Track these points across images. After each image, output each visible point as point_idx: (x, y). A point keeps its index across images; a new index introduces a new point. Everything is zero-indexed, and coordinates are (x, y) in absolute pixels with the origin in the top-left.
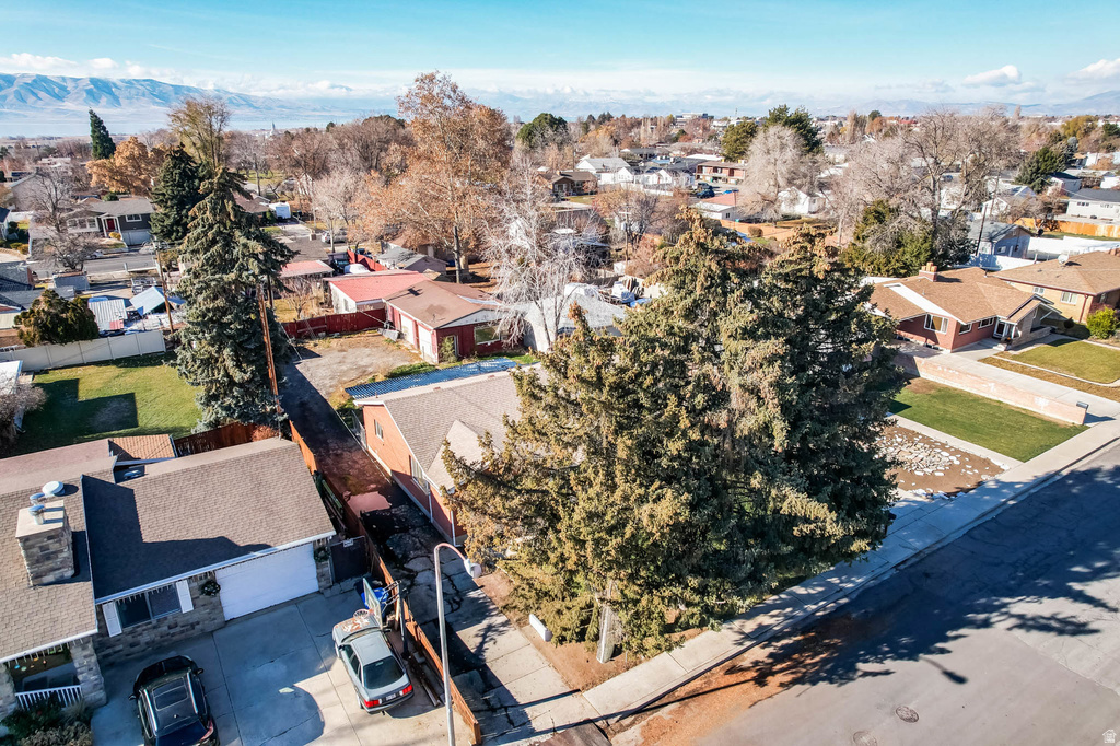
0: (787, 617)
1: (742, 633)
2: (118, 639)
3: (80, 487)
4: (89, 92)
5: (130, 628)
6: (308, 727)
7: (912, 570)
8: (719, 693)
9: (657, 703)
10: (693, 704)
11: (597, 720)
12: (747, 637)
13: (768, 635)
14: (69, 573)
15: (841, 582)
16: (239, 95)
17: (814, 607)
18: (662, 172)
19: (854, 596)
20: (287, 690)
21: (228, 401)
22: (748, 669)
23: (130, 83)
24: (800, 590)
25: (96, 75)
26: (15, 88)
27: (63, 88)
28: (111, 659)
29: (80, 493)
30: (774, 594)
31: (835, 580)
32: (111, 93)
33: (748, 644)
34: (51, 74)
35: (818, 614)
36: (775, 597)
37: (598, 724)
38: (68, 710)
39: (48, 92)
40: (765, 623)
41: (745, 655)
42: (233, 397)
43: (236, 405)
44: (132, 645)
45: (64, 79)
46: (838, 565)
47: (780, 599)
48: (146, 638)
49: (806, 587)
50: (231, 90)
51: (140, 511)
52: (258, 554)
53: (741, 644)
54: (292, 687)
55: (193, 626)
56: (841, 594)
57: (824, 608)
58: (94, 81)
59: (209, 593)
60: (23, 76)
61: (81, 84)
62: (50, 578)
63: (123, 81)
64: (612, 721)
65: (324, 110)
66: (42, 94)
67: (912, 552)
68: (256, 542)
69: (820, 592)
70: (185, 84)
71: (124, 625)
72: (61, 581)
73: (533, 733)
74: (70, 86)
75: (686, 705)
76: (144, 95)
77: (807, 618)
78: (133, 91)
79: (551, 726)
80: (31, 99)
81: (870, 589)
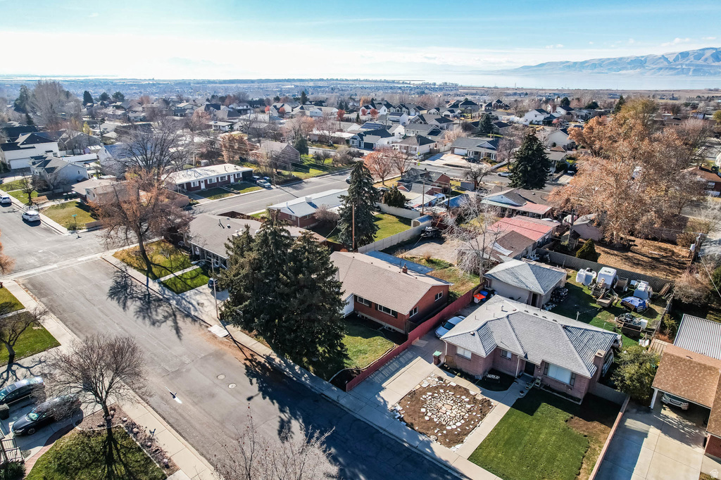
19: (298, 381)
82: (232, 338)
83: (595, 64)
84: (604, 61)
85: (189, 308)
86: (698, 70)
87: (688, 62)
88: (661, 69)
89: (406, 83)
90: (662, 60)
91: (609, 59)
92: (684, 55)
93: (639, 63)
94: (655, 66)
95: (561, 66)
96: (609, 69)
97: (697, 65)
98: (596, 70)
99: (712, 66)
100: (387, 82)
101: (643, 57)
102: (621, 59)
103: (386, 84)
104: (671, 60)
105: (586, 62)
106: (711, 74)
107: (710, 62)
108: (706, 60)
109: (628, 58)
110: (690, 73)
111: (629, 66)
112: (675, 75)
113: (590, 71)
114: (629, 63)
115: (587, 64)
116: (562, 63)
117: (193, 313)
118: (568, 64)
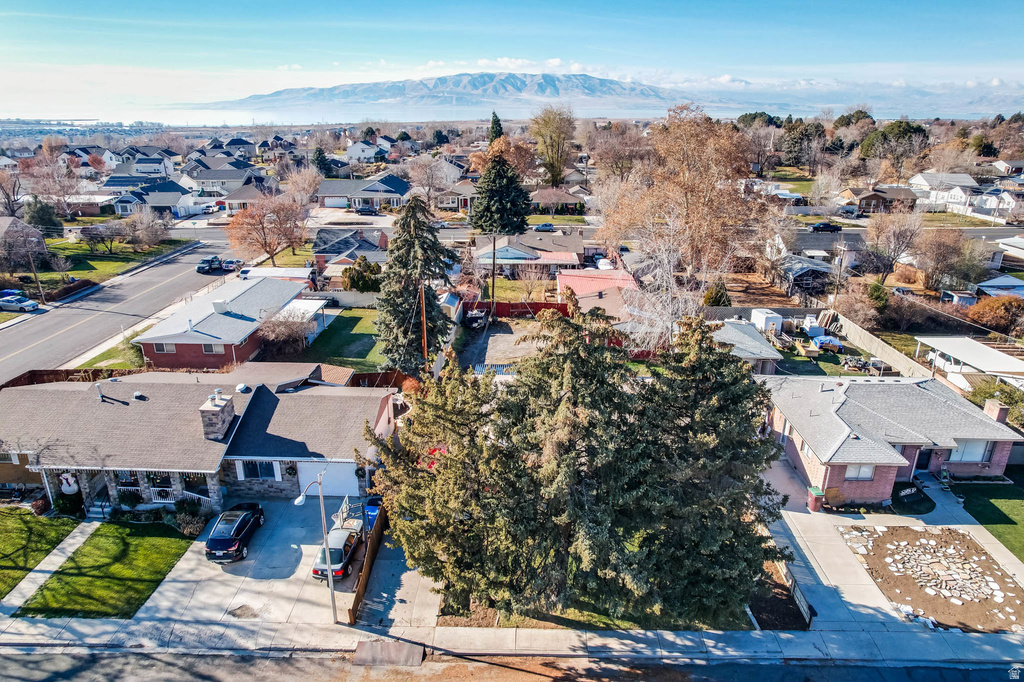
0: (634, 650)
1: (584, 644)
2: (242, 483)
3: (254, 391)
4: (540, 85)
5: (249, 479)
6: (286, 571)
7: (797, 670)
8: (520, 673)
9: (476, 658)
10: (496, 669)
11: (428, 647)
12: (586, 648)
13: (603, 655)
14: (221, 437)
15: (715, 647)
16: (650, 87)
17: (665, 653)
18: (1005, 196)
19: (715, 663)
20: (295, 546)
21: (396, 356)
22: (560, 669)
23: (569, 78)
24: (669, 636)
25: (547, 72)
26: (494, 83)
27: (524, 83)
28: (240, 492)
29: (252, 394)
30: (643, 629)
31: (710, 643)
32: (554, 86)
33: (580, 653)
34: (518, 72)
35: (665, 661)
36: (642, 632)
37: (427, 649)
38: (203, 509)
39: (513, 85)
40: (610, 646)
41: (571, 660)
42: (399, 354)
43: (399, 359)
44: (249, 489)
45: (525, 75)
46: (728, 633)
47: (645, 635)
48: (256, 488)
49: (678, 635)
50: (645, 82)
51: (276, 412)
52: (315, 459)
53: (574, 650)
54: (299, 546)
55: (282, 490)
56: (702, 655)
57: (676, 658)
58: (545, 77)
59: (290, 474)
60: (500, 74)
61: (536, 79)
62: (212, 436)
63: (564, 76)
64: (437, 653)
65: (721, 101)
66: (510, 88)
67: (821, 656)
68: (318, 452)
69: (685, 646)
70: (610, 78)
71: (246, 476)
72: (216, 440)
73: (386, 634)
74: (528, 80)
75: (491, 669)
76: (577, 87)
77: (653, 659)
78: (570, 84)
79: (398, 636)
80: (502, 91)
81: (739, 665)
82: (447, 653)
83: (348, 92)
84: (356, 88)
85: (221, 637)
86: (461, 99)
87: (448, 89)
88: (423, 97)
89: (66, 125)
90: (421, 86)
91: (362, 84)
92: (442, 81)
93: (398, 89)
94: (415, 94)
95: (305, 94)
96: (365, 97)
97: (458, 93)
98: (349, 100)
99: (472, 94)
100: (25, 123)
101: (400, 82)
102: (376, 84)
103: (25, 127)
104: (431, 86)
105: (335, 88)
106: (473, 104)
107: (469, 89)
108: (465, 87)
109: (384, 84)
110: (454, 102)
111: (388, 94)
112: (439, 104)
113: (343, 100)
114: (386, 90)
115: (337, 92)
116: (304, 90)
117: (250, 644)
118: (312, 91)
